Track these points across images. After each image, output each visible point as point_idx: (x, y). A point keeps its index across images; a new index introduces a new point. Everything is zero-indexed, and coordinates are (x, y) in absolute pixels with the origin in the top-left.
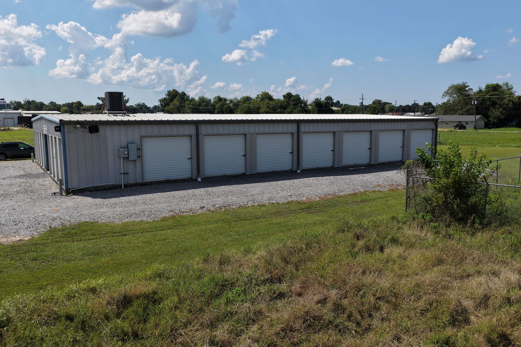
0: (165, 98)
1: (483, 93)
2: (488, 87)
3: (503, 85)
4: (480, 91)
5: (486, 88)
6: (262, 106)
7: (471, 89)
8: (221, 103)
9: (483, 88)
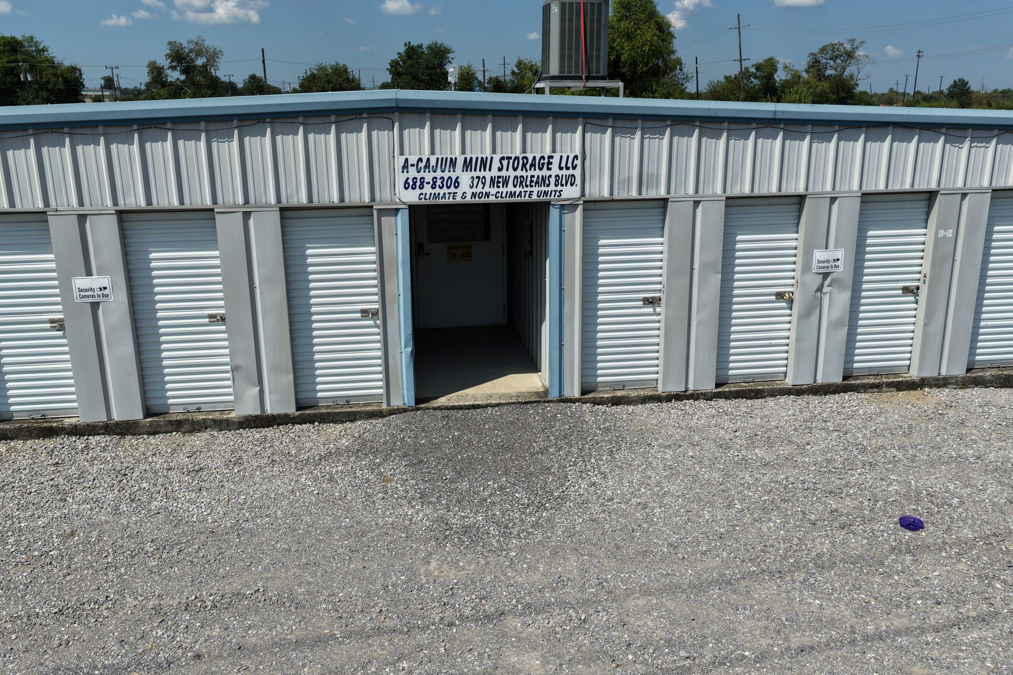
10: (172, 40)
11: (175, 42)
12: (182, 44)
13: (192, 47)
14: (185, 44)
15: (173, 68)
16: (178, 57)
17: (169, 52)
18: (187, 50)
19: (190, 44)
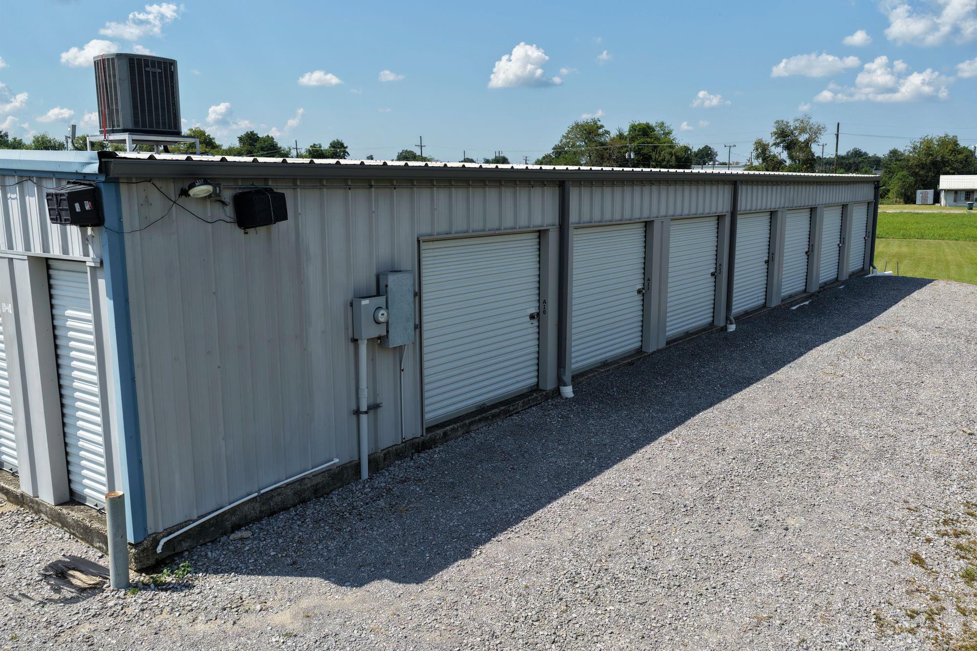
1: (625, 140)
2: (633, 128)
3: (656, 126)
4: (621, 136)
5: (630, 131)
7: (607, 132)
9: (626, 130)
10: (779, 119)
11: (782, 121)
12: (788, 123)
13: (797, 125)
14: (791, 123)
15: (777, 145)
16: (784, 136)
17: (775, 130)
18: (792, 128)
19: (796, 122)
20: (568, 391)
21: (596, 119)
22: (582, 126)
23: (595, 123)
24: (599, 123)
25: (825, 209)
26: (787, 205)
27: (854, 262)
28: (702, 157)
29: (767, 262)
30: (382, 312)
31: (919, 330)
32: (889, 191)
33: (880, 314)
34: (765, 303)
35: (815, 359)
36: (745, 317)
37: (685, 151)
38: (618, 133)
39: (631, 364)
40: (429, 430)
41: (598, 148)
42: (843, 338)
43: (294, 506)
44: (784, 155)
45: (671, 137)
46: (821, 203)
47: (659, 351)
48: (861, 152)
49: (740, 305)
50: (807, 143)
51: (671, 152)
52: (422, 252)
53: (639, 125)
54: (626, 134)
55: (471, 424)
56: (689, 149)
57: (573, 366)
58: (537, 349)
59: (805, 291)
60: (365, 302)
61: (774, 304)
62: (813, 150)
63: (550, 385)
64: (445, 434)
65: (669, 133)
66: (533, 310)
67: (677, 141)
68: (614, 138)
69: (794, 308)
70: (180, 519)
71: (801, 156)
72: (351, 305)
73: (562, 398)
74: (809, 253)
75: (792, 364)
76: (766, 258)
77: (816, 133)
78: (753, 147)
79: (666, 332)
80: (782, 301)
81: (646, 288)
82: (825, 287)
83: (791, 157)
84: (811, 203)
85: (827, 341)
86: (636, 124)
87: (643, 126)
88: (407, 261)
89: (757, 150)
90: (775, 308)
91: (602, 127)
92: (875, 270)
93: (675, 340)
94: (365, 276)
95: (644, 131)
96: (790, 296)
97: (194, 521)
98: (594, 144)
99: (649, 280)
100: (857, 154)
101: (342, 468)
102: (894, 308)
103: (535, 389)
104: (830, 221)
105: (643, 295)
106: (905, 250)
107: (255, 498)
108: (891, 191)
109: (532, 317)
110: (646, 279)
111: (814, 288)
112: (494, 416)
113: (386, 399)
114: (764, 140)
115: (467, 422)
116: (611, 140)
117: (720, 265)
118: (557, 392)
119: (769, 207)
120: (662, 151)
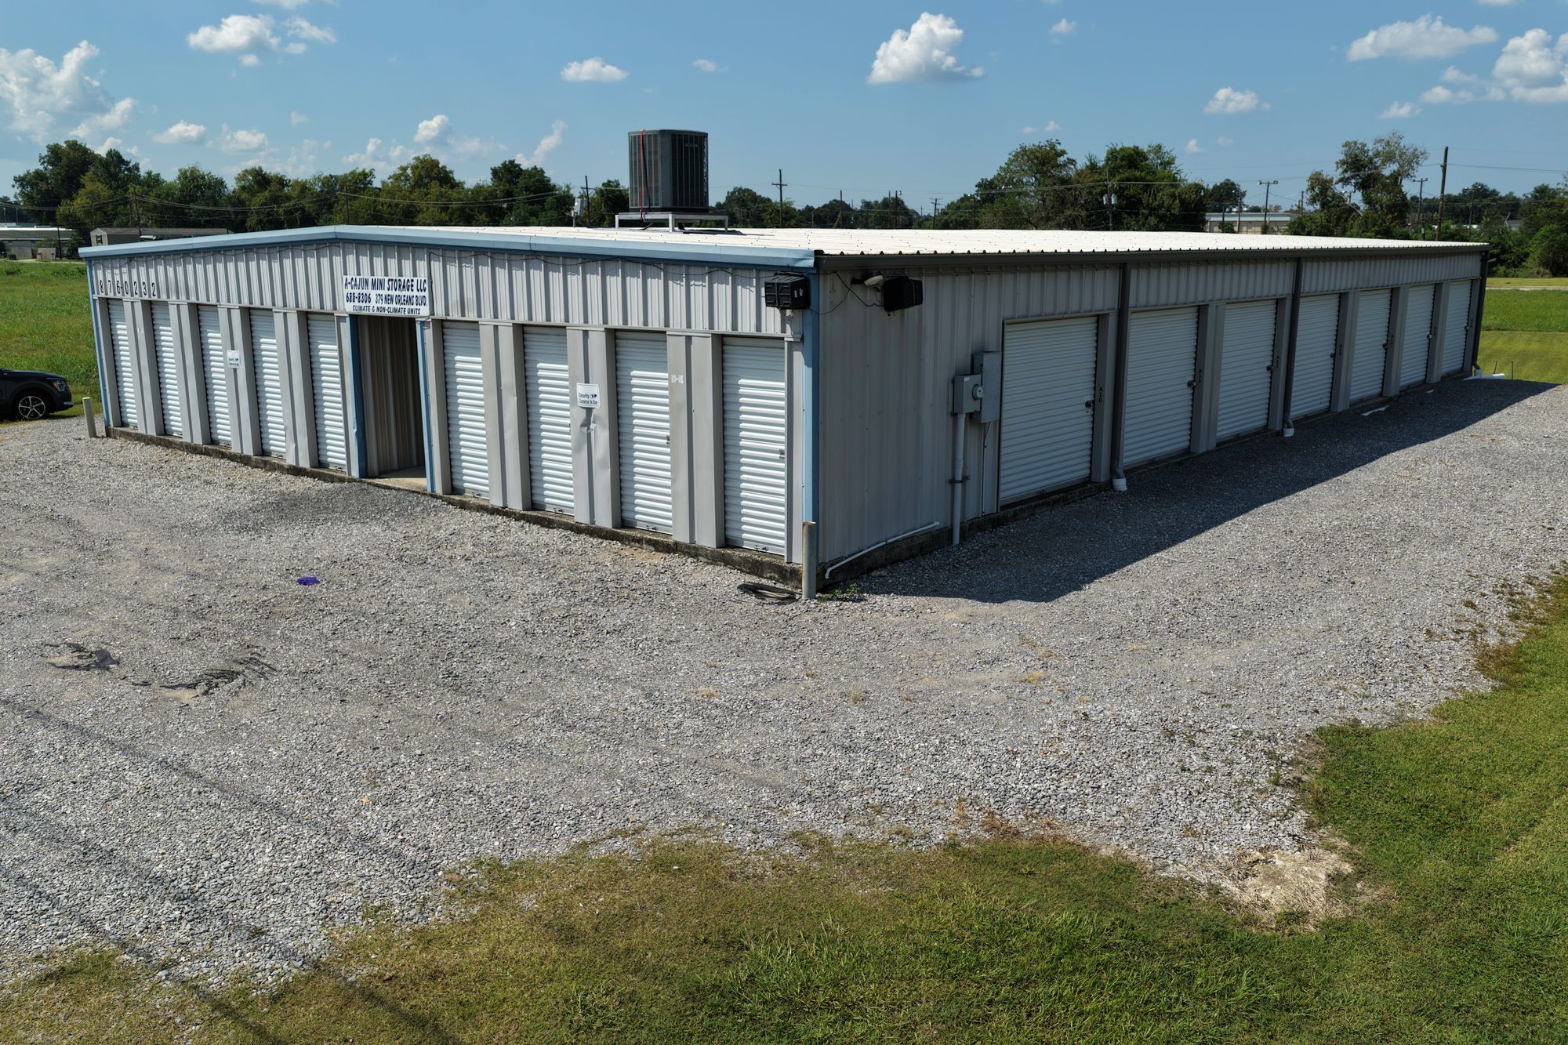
0: (37, 172)
1: (1100, 174)
2: (1113, 155)
3: (1149, 152)
4: (1093, 167)
5: (1108, 159)
6: (423, 204)
7: (1072, 162)
8: (267, 194)
9: (1101, 159)
10: (1350, 140)
11: (1355, 143)
12: (1365, 145)
13: (1380, 149)
14: (1370, 146)
15: (1344, 181)
16: (1357, 164)
17: (1342, 157)
18: (1371, 154)
19: (1378, 145)
20: (1121, 484)
21: (1054, 141)
22: (1032, 152)
23: (1053, 147)
24: (1059, 148)
25: (1411, 289)
26: (1360, 285)
27: (1450, 359)
28: (1220, 200)
29: (1333, 356)
30: (980, 388)
31: (1520, 439)
32: (1527, 255)
33: (1476, 422)
34: (1330, 406)
35: (1389, 464)
36: (1306, 423)
37: (1196, 192)
38: (1088, 163)
39: (1180, 464)
40: (1003, 508)
41: (1056, 187)
42: (1424, 445)
43: (907, 559)
44: (1356, 198)
45: (1173, 169)
46: (1405, 282)
47: (1208, 452)
48: (1487, 190)
49: (1300, 407)
50: (1396, 177)
51: (1174, 193)
52: (1006, 334)
53: (1123, 149)
54: (1101, 164)
55: (1036, 506)
56: (1203, 188)
57: (1125, 461)
58: (1090, 439)
59: (1381, 394)
60: (967, 379)
61: (1340, 408)
62: (1404, 189)
63: (1103, 477)
64: (1015, 513)
65: (1170, 162)
66: (1089, 398)
67: (1183, 175)
68: (1082, 171)
69: (1366, 414)
70: (837, 555)
71: (1385, 198)
72: (953, 381)
73: (1115, 491)
74: (1388, 346)
75: (1362, 468)
76: (1332, 351)
77: (1410, 162)
78: (1305, 185)
79: (1216, 432)
80: (1351, 405)
81: (1197, 380)
82: (1407, 391)
83: (1368, 200)
84: (1392, 282)
85: (1405, 448)
86: (1118, 149)
87: (1130, 151)
88: (993, 343)
89: (1313, 189)
90: (1341, 413)
91: (1063, 152)
92: (1478, 371)
93: (1225, 443)
94: (962, 356)
95: (1128, 161)
96: (1362, 400)
97: (846, 558)
98: (1049, 181)
99: (1200, 371)
100: (1480, 193)
101: (940, 531)
102: (1495, 416)
103: (1088, 480)
104: (1417, 306)
105: (1194, 388)
106: (1535, 346)
107: (883, 546)
108: (1531, 255)
109: (1088, 405)
110: (1197, 370)
111: (1393, 392)
112: (1055, 502)
113: (972, 472)
114: (1325, 174)
115: (1033, 504)
116: (1078, 174)
117: (1278, 357)
118: (1110, 485)
119: (1337, 288)
120: (1159, 192)
